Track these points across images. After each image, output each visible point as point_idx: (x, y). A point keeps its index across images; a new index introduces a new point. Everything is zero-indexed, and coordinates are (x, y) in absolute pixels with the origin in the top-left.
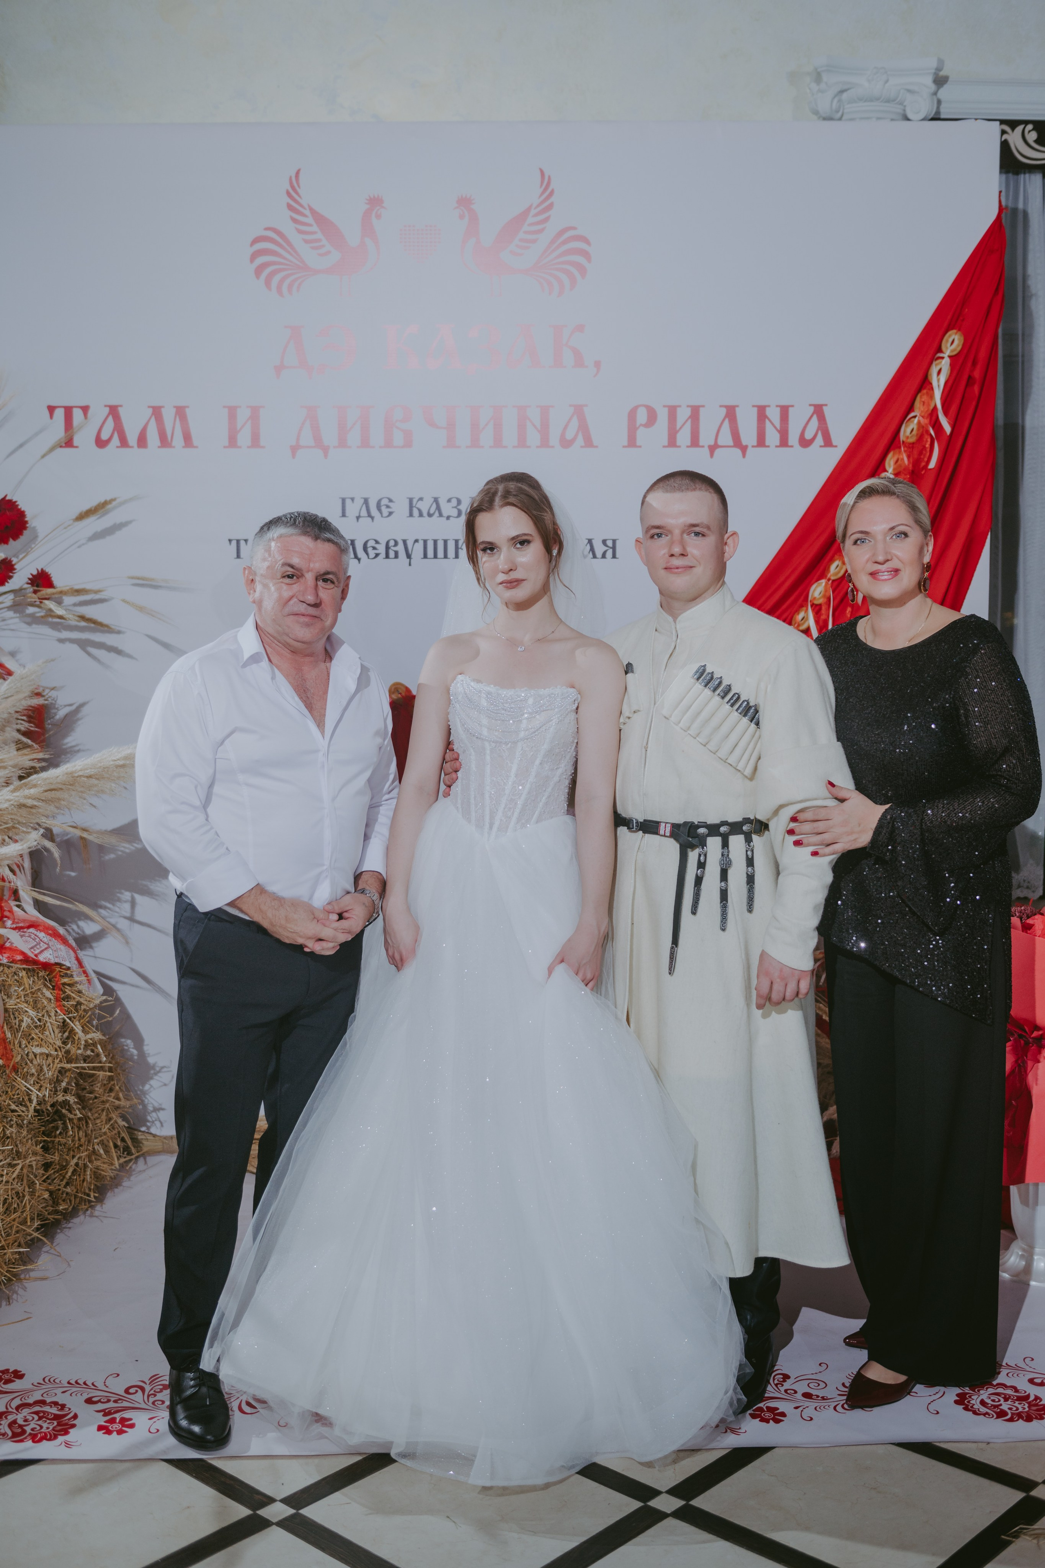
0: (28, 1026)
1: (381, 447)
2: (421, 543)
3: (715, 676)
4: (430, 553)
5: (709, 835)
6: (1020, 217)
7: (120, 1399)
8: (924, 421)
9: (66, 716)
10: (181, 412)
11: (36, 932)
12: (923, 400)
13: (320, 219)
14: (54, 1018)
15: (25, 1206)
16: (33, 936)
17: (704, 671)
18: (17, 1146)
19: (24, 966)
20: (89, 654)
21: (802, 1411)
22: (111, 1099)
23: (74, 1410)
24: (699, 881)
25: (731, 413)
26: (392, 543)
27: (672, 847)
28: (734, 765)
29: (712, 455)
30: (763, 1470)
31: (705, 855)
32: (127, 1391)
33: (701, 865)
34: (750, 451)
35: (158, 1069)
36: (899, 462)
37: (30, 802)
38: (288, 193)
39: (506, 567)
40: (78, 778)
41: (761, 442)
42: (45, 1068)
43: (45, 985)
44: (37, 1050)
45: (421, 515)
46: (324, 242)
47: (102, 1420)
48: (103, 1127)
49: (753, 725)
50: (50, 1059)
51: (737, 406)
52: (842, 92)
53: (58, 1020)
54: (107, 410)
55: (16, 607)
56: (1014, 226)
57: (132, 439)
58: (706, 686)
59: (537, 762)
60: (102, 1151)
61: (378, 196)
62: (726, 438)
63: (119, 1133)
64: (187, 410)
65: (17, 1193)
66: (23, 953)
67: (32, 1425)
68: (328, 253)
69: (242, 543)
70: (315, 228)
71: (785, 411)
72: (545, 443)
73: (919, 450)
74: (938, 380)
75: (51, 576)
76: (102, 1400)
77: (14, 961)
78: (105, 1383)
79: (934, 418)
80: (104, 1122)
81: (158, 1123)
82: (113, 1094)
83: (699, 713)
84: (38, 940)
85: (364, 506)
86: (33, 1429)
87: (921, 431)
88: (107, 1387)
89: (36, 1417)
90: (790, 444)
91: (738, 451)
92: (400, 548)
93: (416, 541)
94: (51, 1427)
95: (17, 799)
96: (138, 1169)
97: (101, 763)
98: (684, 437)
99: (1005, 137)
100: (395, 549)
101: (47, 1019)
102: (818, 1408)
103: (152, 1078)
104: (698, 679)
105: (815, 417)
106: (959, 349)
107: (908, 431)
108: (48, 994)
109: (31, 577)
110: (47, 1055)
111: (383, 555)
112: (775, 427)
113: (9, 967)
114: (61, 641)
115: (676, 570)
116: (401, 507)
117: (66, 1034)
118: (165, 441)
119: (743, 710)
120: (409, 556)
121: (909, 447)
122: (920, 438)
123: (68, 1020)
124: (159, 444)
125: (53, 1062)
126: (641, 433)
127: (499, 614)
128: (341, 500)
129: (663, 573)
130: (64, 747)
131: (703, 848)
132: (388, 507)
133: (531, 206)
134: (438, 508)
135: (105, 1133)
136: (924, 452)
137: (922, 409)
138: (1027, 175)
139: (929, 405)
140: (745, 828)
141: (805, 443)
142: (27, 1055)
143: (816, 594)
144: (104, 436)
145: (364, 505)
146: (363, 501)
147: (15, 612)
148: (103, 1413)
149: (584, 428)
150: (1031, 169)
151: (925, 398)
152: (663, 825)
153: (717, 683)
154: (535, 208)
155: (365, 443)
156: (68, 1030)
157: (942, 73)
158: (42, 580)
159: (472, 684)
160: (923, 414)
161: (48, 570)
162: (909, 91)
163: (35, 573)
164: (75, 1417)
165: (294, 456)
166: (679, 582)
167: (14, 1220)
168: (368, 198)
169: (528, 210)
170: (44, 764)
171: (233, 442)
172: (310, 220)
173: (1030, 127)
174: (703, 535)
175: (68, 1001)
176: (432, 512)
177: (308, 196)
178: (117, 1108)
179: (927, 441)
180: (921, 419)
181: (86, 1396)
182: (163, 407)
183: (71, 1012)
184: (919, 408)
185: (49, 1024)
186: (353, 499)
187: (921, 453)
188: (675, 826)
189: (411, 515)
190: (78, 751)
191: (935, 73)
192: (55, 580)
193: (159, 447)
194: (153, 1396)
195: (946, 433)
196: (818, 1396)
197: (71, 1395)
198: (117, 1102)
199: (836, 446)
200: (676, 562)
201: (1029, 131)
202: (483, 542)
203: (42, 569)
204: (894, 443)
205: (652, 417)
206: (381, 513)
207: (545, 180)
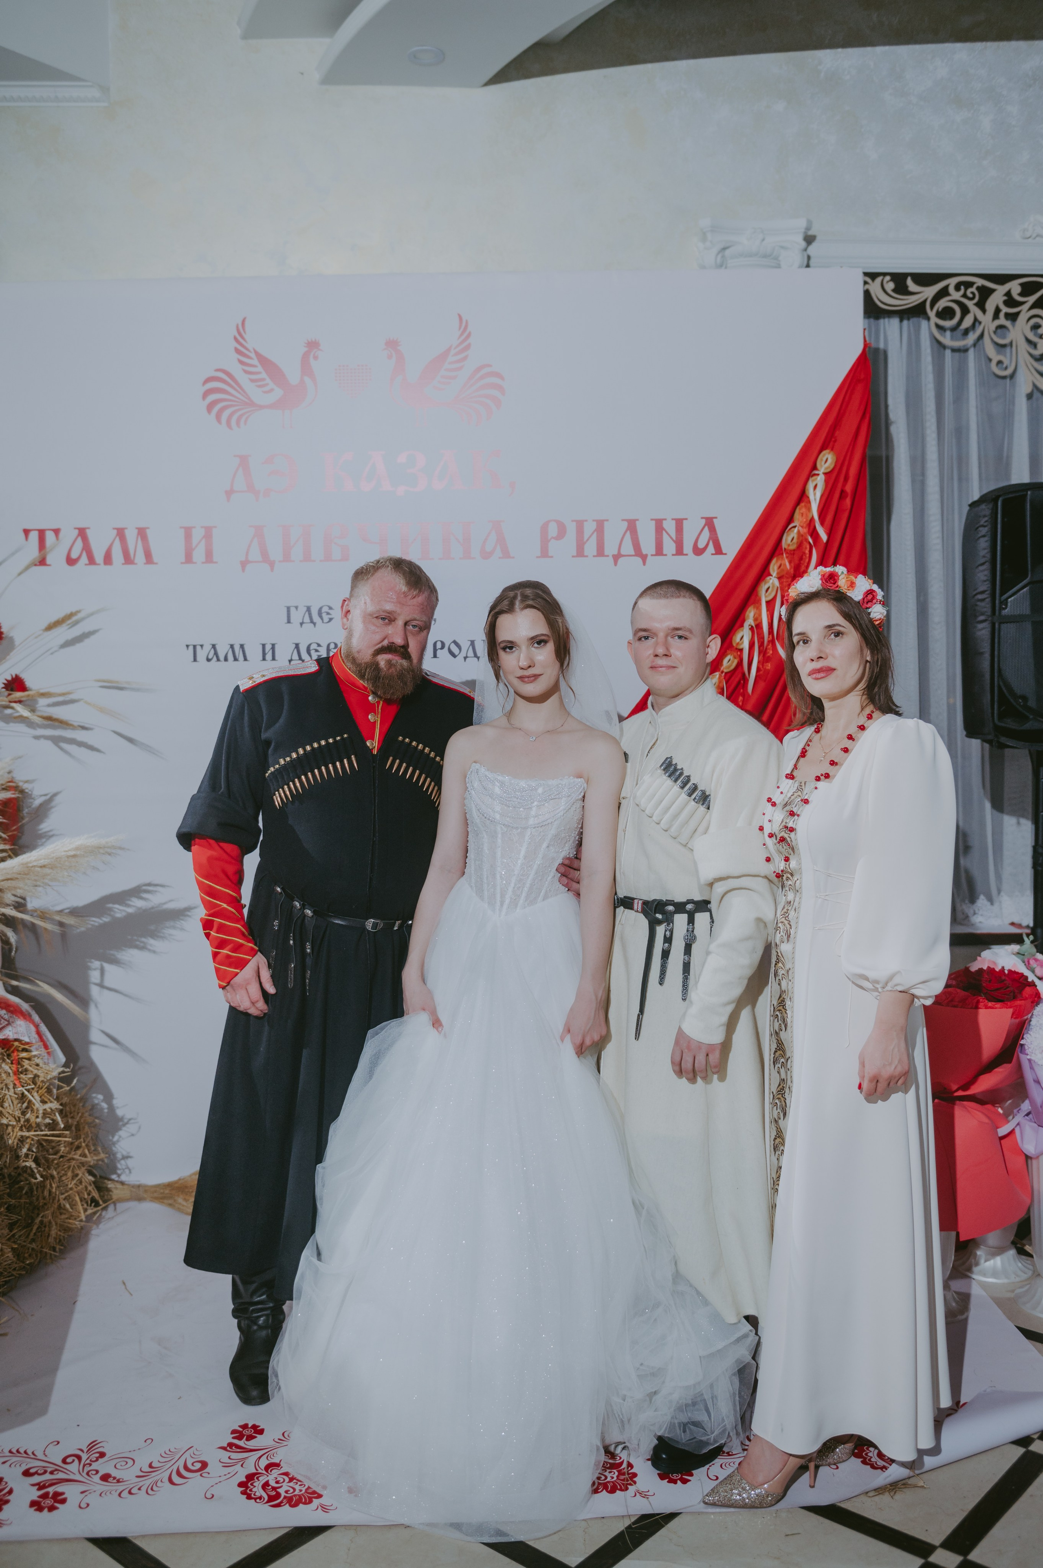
1: (321, 561)
3: (678, 768)
5: (676, 912)
6: (882, 357)
7: (56, 1470)
8: (804, 531)
9: (41, 805)
10: (142, 533)
12: (801, 512)
13: (264, 361)
14: (13, 1090)
17: (670, 762)
20: (61, 749)
21: (708, 1469)
22: (77, 1157)
23: (11, 1485)
24: (665, 954)
25: (632, 526)
27: (644, 922)
29: (616, 564)
30: (670, 1539)
31: (672, 931)
32: (64, 1461)
33: (667, 940)
34: (649, 559)
35: (126, 1121)
36: (782, 567)
38: (235, 338)
39: (526, 664)
40: (33, 868)
41: (659, 551)
46: (268, 381)
47: (35, 1494)
48: (70, 1182)
51: (638, 520)
52: (724, 249)
53: (17, 1092)
54: (77, 532)
57: (99, 557)
58: (669, 776)
59: (545, 845)
60: (68, 1206)
61: (315, 340)
62: (628, 548)
63: (86, 1187)
64: (148, 531)
68: (272, 390)
69: (198, 648)
70: (260, 369)
71: (679, 523)
74: (815, 494)
75: (24, 680)
76: (39, 1472)
78: (44, 1451)
79: (812, 527)
80: (70, 1179)
81: (127, 1171)
82: (79, 1152)
83: (661, 802)
87: (801, 539)
88: (46, 1456)
90: (685, 552)
91: (639, 560)
96: (107, 1216)
97: (54, 853)
98: (590, 548)
99: (867, 287)
101: (7, 1092)
103: (120, 1129)
104: (665, 771)
105: (706, 528)
106: (832, 467)
107: (790, 540)
108: (6, 1068)
109: (6, 682)
112: (671, 538)
114: (37, 738)
115: (661, 669)
117: (25, 1105)
118: (128, 559)
119: (700, 800)
121: (791, 554)
122: (800, 546)
123: (26, 1093)
124: (123, 561)
125: (13, 1131)
126: (553, 546)
128: (286, 608)
129: (648, 672)
130: (40, 832)
131: (668, 925)
132: (328, 614)
133: (451, 347)
135: (71, 1189)
136: (804, 557)
137: (801, 519)
138: (886, 320)
139: (807, 516)
141: (698, 551)
144: (74, 556)
145: (307, 613)
146: (306, 609)
148: (37, 1487)
149: (502, 541)
150: (889, 314)
151: (803, 510)
152: (636, 902)
153: (678, 773)
154: (455, 348)
155: (307, 558)
156: (27, 1101)
157: (810, 233)
158: (16, 684)
159: (487, 773)
160: (802, 524)
161: (23, 676)
162: (782, 247)
163: (9, 678)
164: (10, 1492)
165: (243, 570)
166: (663, 681)
168: (307, 342)
169: (449, 350)
171: (189, 559)
172: (255, 362)
173: (888, 278)
174: (686, 638)
175: (26, 1075)
177: (252, 341)
178: (83, 1164)
179: (806, 548)
180: (800, 528)
181: (24, 1467)
182: (126, 528)
183: (29, 1084)
184: (799, 520)
185: (8, 1096)
186: (296, 608)
187: (801, 559)
188: (645, 903)
190: (53, 836)
191: (805, 233)
192: (28, 683)
193: (123, 564)
194: (88, 1466)
195: (822, 541)
197: (10, 1466)
198: (84, 1159)
199: (726, 554)
200: (662, 661)
201: (888, 282)
202: (504, 641)
203: (16, 675)
204: (776, 550)
205: (562, 531)
206: (322, 619)
207: (463, 324)
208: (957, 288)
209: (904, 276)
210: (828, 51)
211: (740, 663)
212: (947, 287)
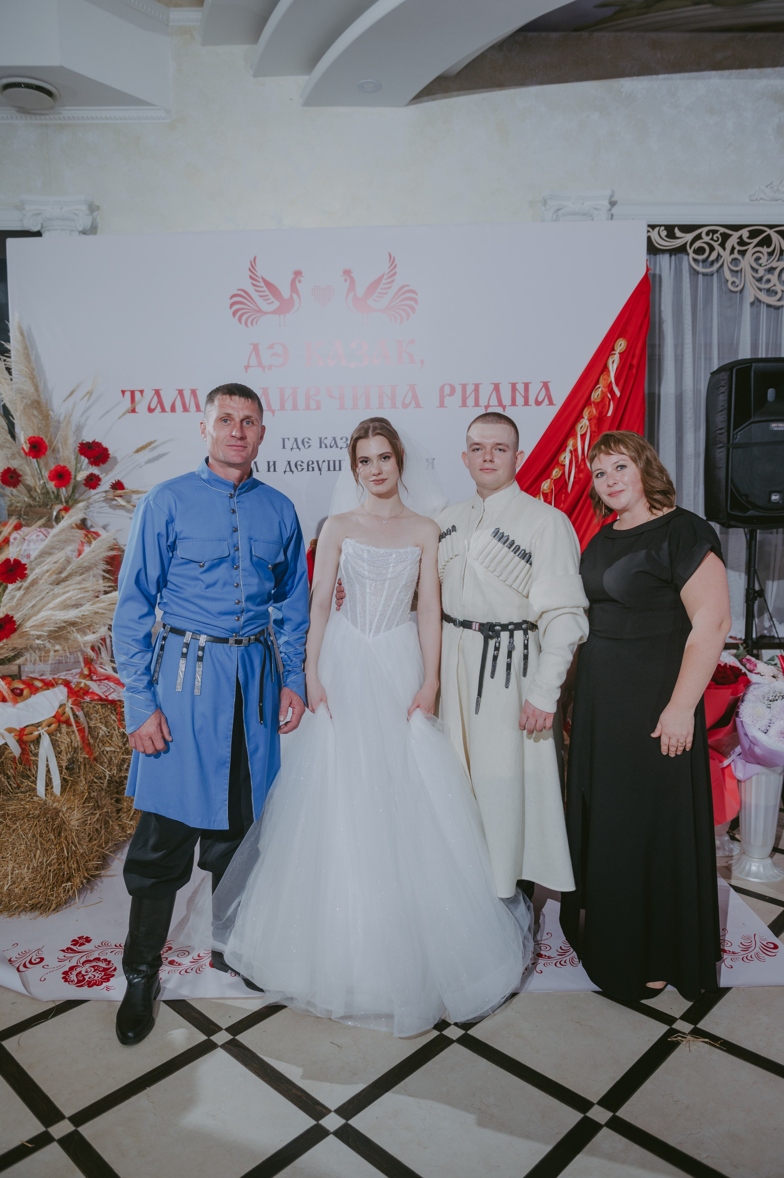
0: (102, 736)
1: (303, 410)
2: (326, 462)
3: (505, 535)
4: (332, 468)
5: (502, 630)
8: (605, 390)
10: (194, 393)
11: (108, 683)
13: (268, 284)
14: (117, 731)
15: (102, 837)
16: (106, 685)
17: (498, 532)
18: (97, 802)
19: (100, 703)
23: (115, 965)
24: (495, 658)
25: (497, 388)
26: (310, 463)
27: (480, 637)
28: (516, 589)
31: (499, 643)
33: (497, 649)
34: (507, 408)
36: (591, 413)
37: (101, 611)
38: (250, 270)
39: (376, 472)
41: (514, 403)
42: (113, 758)
43: (112, 713)
44: (108, 749)
45: (326, 447)
46: (270, 296)
49: (528, 565)
50: (116, 753)
51: (500, 383)
52: (558, 210)
54: (154, 392)
55: (106, 500)
56: (654, 280)
57: (168, 407)
58: (499, 541)
59: (398, 591)
61: (299, 270)
62: (494, 401)
64: (197, 391)
65: (97, 830)
66: (98, 695)
67: (90, 975)
68: (273, 302)
70: (265, 289)
71: (526, 386)
72: (394, 406)
73: (602, 405)
74: (613, 367)
75: (123, 483)
77: (94, 700)
79: (610, 388)
83: (495, 558)
84: (109, 687)
85: (295, 443)
86: (89, 978)
87: (603, 395)
89: (93, 970)
90: (530, 404)
92: (315, 465)
93: (324, 461)
94: (100, 977)
95: (93, 609)
98: (471, 401)
99: (649, 234)
100: (312, 466)
102: (545, 965)
104: (494, 537)
105: (544, 389)
106: (624, 348)
107: (596, 396)
108: (114, 717)
109: (111, 484)
110: (114, 752)
111: (306, 469)
112: (521, 395)
113: (91, 703)
115: (487, 471)
116: (315, 443)
118: (185, 409)
119: (522, 556)
120: (320, 470)
121: (597, 405)
122: (603, 399)
124: (182, 410)
126: (447, 400)
127: (369, 500)
129: (479, 472)
131: (498, 638)
132: (308, 443)
133: (384, 274)
134: (336, 443)
136: (605, 408)
137: (604, 383)
138: (661, 256)
139: (607, 381)
140: (524, 626)
141: (538, 403)
142: (103, 751)
143: (545, 487)
144: (152, 407)
146: (294, 439)
147: (107, 503)
149: (415, 397)
150: (663, 251)
151: (605, 377)
152: (474, 624)
153: (506, 539)
154: (387, 275)
155: (295, 408)
157: (614, 199)
158: (118, 486)
159: (357, 544)
160: (604, 386)
161: (122, 481)
162: (596, 209)
163: (114, 482)
164: (115, 969)
166: (488, 478)
167: (94, 845)
168: (294, 271)
169: (383, 276)
170: (111, 589)
172: (262, 284)
173: (663, 228)
174: (504, 451)
176: (332, 445)
177: (261, 271)
179: (606, 401)
180: (603, 389)
182: (184, 390)
184: (602, 383)
186: (289, 439)
187: (603, 408)
188: (481, 625)
189: (321, 447)
191: (610, 199)
192: (125, 485)
193: (182, 412)
195: (617, 396)
196: (546, 956)
197: (115, 955)
199: (555, 405)
200: (488, 465)
201: (662, 231)
202: (362, 457)
203: (119, 480)
204: (588, 402)
205: (453, 391)
206: (304, 446)
207: (392, 259)
208: (707, 234)
209: (673, 227)
210: (627, 79)
211: (563, 474)
212: (701, 233)
